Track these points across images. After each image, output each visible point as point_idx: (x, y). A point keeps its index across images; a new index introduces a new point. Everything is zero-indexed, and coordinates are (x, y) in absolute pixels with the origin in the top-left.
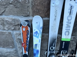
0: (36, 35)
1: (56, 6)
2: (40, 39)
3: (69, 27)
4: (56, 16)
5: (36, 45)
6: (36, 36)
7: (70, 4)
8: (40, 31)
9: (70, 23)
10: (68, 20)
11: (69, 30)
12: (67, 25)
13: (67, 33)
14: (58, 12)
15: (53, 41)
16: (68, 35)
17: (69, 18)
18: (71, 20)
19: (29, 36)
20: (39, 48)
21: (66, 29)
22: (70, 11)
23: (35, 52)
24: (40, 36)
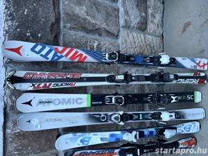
0: (86, 141)
1: (40, 123)
2: (92, 134)
3: (69, 100)
4: (55, 120)
5: (102, 139)
6: (88, 141)
7: (37, 105)
8: (80, 136)
9: (64, 99)
10: (60, 103)
11: (74, 99)
12: (67, 103)
13: (79, 101)
14: (48, 118)
15: (92, 117)
16: (81, 99)
17: (57, 102)
18: (59, 100)
19: (89, 151)
20: (107, 135)
21: (73, 104)
22: (46, 104)
23: (113, 140)
24: (87, 135)
